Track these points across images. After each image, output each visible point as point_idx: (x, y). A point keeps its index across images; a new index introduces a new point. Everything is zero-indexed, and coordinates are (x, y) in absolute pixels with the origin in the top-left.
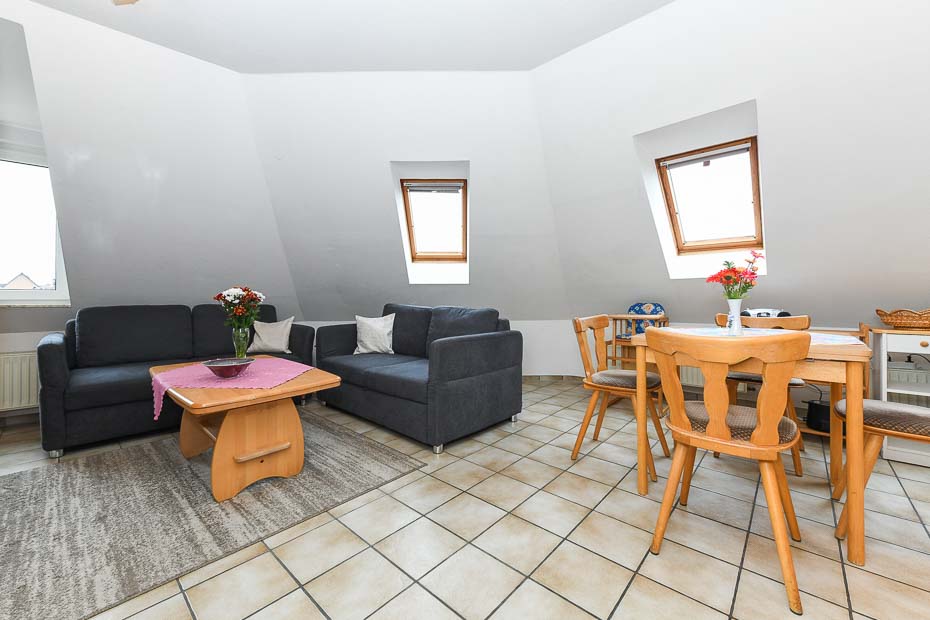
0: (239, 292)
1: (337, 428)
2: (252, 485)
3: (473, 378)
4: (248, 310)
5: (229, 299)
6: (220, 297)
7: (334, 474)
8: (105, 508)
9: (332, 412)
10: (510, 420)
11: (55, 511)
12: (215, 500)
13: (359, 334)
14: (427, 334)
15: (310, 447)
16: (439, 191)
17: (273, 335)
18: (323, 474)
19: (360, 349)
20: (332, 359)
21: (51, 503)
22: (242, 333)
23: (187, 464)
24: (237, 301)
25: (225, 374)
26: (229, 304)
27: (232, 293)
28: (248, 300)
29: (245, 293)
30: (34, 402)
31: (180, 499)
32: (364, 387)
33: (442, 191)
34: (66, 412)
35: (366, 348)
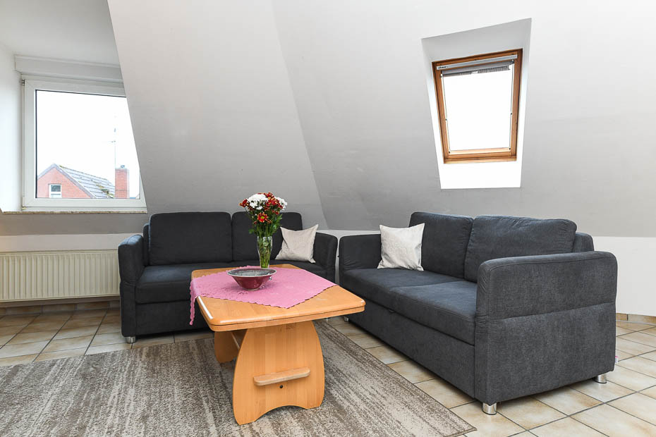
0: (263, 198)
1: (361, 353)
2: (272, 411)
3: (543, 317)
4: (271, 217)
5: (253, 205)
6: (245, 203)
7: (358, 416)
8: (150, 406)
9: (355, 331)
10: (595, 379)
11: (116, 400)
12: (236, 422)
13: (383, 245)
14: (466, 250)
15: (331, 373)
16: (480, 71)
17: (299, 244)
18: (344, 412)
19: (384, 263)
20: (355, 272)
21: (116, 388)
22: (266, 241)
23: (219, 370)
24: (260, 208)
25: (247, 285)
26: (254, 210)
27: (257, 199)
28: (271, 206)
29: (267, 199)
30: (116, 292)
31: (207, 411)
32: (392, 310)
33: (486, 70)
34: (137, 304)
35: (390, 261)
